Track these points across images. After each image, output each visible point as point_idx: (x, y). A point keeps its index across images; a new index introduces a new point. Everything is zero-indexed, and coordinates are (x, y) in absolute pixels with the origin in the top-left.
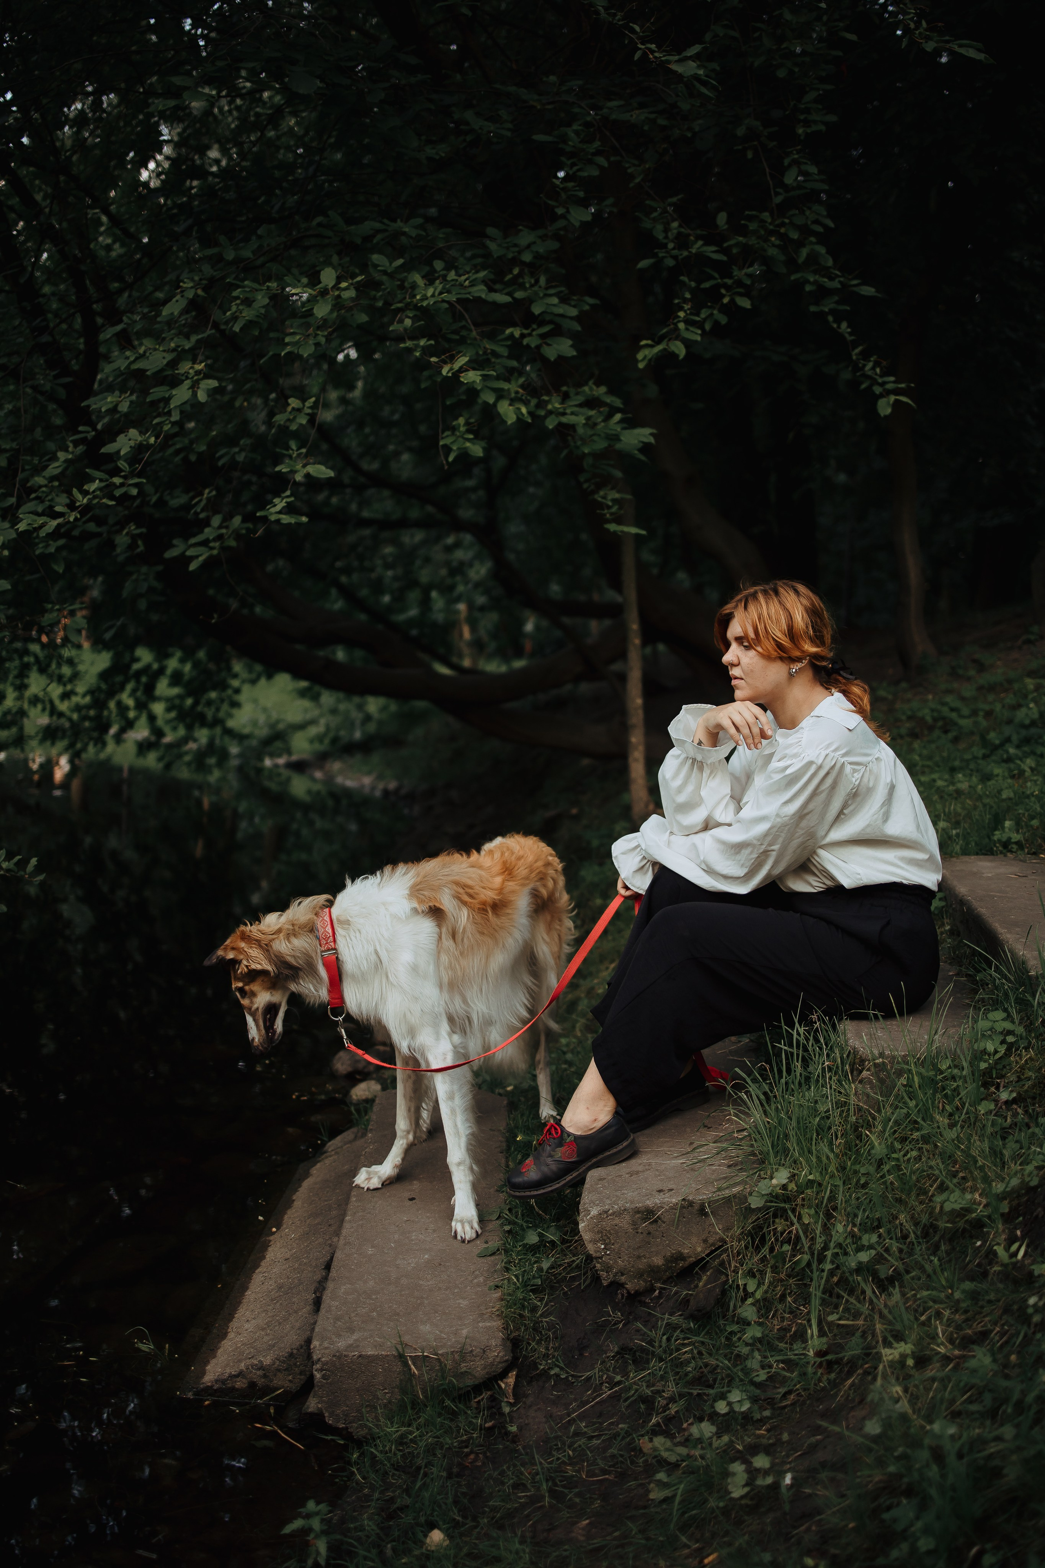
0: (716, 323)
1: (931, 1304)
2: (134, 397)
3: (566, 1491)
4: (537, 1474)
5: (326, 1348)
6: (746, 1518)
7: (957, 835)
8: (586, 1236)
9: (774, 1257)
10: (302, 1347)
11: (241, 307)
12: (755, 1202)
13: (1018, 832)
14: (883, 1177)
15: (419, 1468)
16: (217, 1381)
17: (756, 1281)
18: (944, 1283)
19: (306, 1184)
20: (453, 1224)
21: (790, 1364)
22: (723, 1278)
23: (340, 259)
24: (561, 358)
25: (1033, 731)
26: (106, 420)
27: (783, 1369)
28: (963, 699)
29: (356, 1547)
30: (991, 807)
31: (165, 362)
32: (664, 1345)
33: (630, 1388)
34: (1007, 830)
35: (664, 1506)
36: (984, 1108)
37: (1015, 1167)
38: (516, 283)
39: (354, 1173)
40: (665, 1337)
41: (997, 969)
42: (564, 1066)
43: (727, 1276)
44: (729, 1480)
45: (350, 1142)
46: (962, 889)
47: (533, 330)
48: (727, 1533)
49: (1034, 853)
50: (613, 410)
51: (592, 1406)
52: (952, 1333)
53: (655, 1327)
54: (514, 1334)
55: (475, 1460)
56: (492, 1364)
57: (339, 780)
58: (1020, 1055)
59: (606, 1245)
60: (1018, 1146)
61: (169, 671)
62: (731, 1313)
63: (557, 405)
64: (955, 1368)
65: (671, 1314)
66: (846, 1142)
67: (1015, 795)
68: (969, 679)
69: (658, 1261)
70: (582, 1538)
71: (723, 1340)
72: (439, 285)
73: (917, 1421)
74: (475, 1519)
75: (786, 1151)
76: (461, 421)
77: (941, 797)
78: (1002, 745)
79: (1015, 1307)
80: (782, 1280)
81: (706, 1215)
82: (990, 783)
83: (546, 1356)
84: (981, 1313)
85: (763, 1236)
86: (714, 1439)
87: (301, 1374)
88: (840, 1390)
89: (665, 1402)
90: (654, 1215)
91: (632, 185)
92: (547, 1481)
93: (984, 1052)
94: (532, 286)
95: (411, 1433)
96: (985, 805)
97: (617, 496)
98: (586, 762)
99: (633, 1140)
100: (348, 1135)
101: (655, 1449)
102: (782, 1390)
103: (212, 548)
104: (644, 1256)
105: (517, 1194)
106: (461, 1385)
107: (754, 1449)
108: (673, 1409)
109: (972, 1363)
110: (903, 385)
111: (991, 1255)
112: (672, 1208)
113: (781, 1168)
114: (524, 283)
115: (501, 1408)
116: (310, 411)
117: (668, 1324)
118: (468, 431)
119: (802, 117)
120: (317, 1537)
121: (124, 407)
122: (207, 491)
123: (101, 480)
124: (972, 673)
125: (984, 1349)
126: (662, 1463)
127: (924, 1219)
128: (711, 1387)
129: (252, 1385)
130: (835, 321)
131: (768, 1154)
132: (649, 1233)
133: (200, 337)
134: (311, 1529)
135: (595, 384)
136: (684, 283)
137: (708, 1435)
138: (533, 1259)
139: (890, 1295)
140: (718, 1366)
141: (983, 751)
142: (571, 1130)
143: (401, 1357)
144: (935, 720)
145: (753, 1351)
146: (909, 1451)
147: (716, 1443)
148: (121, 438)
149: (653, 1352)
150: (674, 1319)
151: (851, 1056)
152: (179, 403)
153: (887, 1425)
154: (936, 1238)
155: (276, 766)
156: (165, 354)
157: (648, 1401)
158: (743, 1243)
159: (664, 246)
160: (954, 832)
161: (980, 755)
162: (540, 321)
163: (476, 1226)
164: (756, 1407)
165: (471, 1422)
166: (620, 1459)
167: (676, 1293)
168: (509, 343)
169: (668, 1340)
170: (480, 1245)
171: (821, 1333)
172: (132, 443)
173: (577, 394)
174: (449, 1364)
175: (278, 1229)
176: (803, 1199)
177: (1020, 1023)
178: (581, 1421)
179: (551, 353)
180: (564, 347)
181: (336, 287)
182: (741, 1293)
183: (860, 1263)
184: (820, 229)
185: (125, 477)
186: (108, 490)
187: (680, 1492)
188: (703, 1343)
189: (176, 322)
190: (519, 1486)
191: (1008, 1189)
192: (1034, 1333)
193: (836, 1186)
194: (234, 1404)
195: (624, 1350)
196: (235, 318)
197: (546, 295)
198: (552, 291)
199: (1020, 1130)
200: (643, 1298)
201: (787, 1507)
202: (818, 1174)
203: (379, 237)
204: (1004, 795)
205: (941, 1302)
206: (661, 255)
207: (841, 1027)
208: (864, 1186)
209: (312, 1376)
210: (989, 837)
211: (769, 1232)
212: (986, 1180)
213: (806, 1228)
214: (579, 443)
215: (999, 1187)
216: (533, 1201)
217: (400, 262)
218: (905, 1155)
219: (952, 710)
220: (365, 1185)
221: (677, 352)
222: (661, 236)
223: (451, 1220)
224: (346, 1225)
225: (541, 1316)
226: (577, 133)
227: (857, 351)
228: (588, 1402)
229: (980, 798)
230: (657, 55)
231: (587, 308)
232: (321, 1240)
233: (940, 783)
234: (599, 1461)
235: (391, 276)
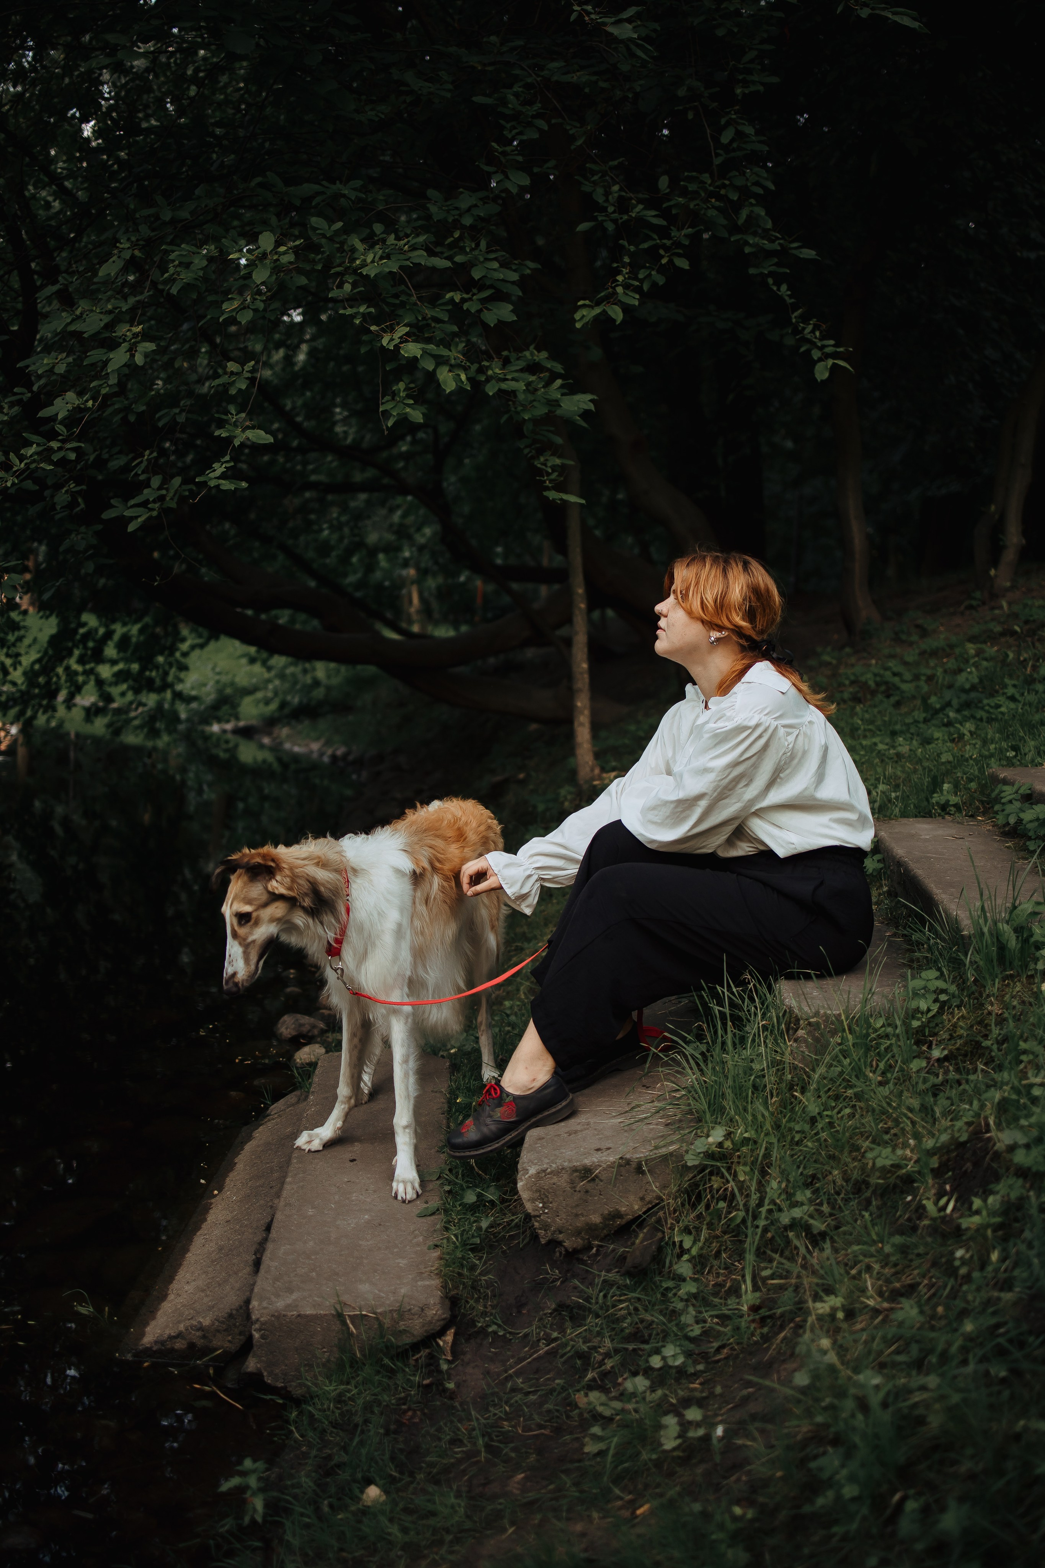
0: (654, 285)
1: (861, 1258)
2: (70, 359)
3: (502, 1446)
4: (474, 1429)
5: (265, 1308)
6: (678, 1469)
7: (897, 798)
8: (525, 1195)
9: (710, 1214)
10: (241, 1307)
11: (178, 269)
12: (691, 1161)
13: (956, 795)
14: (817, 1134)
15: (356, 1426)
16: (156, 1342)
17: (692, 1238)
18: (875, 1237)
19: (248, 1147)
20: (394, 1184)
21: (724, 1319)
22: (660, 1235)
23: (279, 221)
24: (501, 323)
25: (973, 695)
26: (42, 382)
27: (717, 1324)
28: (906, 664)
29: (291, 1503)
30: (930, 770)
31: (102, 324)
32: (600, 1301)
33: (566, 1345)
34: (945, 793)
35: (598, 1459)
36: (916, 1065)
37: (945, 1123)
38: (456, 246)
39: (296, 1135)
40: (601, 1294)
41: (932, 929)
42: (507, 1028)
43: (663, 1232)
44: (662, 1433)
45: (293, 1105)
46: (899, 851)
47: (474, 295)
48: (658, 1485)
49: (972, 816)
50: (554, 376)
51: (529, 1363)
52: (881, 1286)
53: (592, 1284)
54: (453, 1293)
55: (412, 1417)
56: (430, 1322)
57: (287, 746)
58: (952, 1014)
59: (544, 1203)
60: (949, 1102)
61: (116, 637)
62: (666, 1270)
63: (497, 371)
64: (884, 1321)
65: (608, 1271)
66: (782, 1100)
67: (954, 757)
68: (911, 644)
69: (596, 1219)
70: (517, 1492)
71: (659, 1296)
72: (378, 250)
73: (845, 1372)
74: (412, 1474)
75: (722, 1110)
76: (402, 385)
77: (882, 761)
78: (942, 709)
79: (943, 1260)
80: (717, 1237)
81: (643, 1173)
82: (928, 747)
83: (484, 1314)
84: (909, 1266)
85: (699, 1193)
86: (648, 1393)
87: (240, 1334)
88: (772, 1344)
89: (601, 1358)
90: (592, 1173)
91: (573, 147)
92: (483, 1436)
93: (917, 1010)
94: (472, 250)
95: (349, 1391)
96: (924, 769)
97: (558, 461)
98: (534, 727)
99: (572, 1100)
100: (291, 1098)
101: (589, 1403)
102: (716, 1345)
103: (152, 510)
104: (582, 1215)
105: (457, 1154)
106: (400, 1344)
107: (687, 1403)
108: (609, 1364)
109: (899, 1316)
110: (841, 349)
111: (920, 1210)
112: (609, 1166)
113: (718, 1127)
114: (464, 247)
115: (439, 1365)
116: (249, 375)
117: (605, 1281)
118: (408, 396)
119: (741, 77)
120: (254, 1494)
121: (61, 369)
122: (147, 452)
123: (38, 445)
124: (915, 638)
125: (912, 1302)
126: (597, 1417)
127: (856, 1175)
128: (646, 1342)
129: (192, 1346)
130: (774, 284)
131: (704, 1112)
132: (587, 1192)
133: (137, 298)
134: (247, 1487)
135: (535, 348)
136: (623, 246)
137: (641, 1389)
138: (472, 1219)
139: (822, 1250)
140: (653, 1322)
141: (924, 715)
142: (510, 1090)
143: (340, 1316)
144: (878, 684)
145: (687, 1306)
146: (836, 1402)
147: (649, 1397)
148: (58, 401)
149: (590, 1309)
150: (612, 1276)
151: (787, 1015)
152: (116, 367)
153: (816, 1376)
154: (868, 1194)
155: (224, 731)
156: (102, 316)
157: (584, 1357)
158: (679, 1201)
159: (604, 210)
160: (893, 795)
161: (921, 719)
162: (480, 285)
163: (417, 1185)
164: (690, 1361)
165: (409, 1380)
166: (556, 1414)
167: (613, 1250)
168: (450, 307)
169: (605, 1296)
170: (420, 1205)
171: (756, 1288)
172: (70, 407)
173: (518, 359)
174: (387, 1322)
175: (220, 1191)
176: (739, 1157)
177: (953, 982)
178: (518, 1377)
179: (491, 318)
180: (504, 312)
181: (274, 251)
182: (677, 1250)
183: (794, 1219)
184: (760, 191)
185: (63, 441)
186: (46, 454)
187: (613, 1445)
188: (639, 1299)
189: (113, 283)
190: (456, 1441)
191: (938, 1145)
192: (961, 1285)
193: (771, 1144)
194: (173, 1366)
195: (561, 1307)
196: (172, 280)
197: (486, 259)
198: (492, 256)
199: (951, 1087)
200: (581, 1256)
201: (718, 1458)
202: (753, 1132)
203: (318, 199)
204: (944, 758)
205: (872, 1256)
206: (600, 219)
207: (776, 987)
208: (798, 1143)
209: (251, 1337)
210: (927, 800)
211: (705, 1190)
212: (917, 1136)
213: (741, 1186)
214: (520, 408)
215: (929, 1143)
216: (472, 1161)
217: (339, 225)
218: (839, 1112)
219: (895, 674)
220: (307, 1147)
221: (613, 316)
222: (601, 200)
223: (392, 1180)
224: (287, 1187)
225: (480, 1274)
226: (517, 95)
227: (796, 314)
228: (524, 1359)
229: (920, 761)
230: (593, 16)
231: (528, 271)
232: (262, 1202)
233: (881, 747)
234: (536, 1417)
235: (331, 239)
